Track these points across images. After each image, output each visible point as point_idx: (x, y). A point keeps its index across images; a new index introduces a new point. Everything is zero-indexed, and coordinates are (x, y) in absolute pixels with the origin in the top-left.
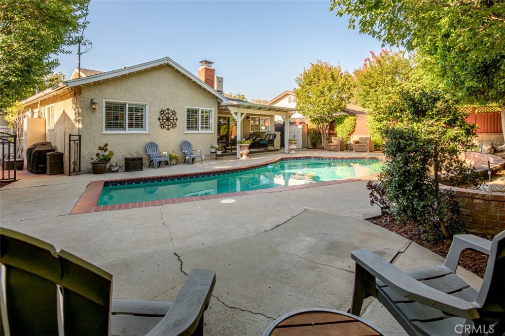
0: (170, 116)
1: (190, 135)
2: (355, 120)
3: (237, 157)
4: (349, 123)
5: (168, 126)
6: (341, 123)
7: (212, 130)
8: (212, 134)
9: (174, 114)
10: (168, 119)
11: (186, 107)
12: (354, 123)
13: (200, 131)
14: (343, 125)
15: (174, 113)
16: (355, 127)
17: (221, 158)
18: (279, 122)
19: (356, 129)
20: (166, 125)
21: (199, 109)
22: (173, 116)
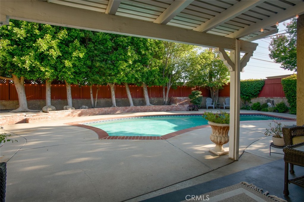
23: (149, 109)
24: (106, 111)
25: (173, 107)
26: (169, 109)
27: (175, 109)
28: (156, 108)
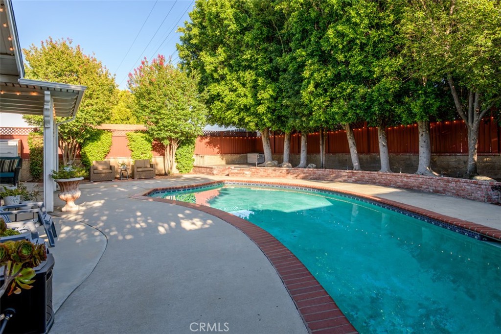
2: (111, 137)
4: (107, 141)
6: (96, 140)
12: (111, 141)
14: (99, 143)
16: (111, 146)
19: (112, 149)
23: (396, 182)
24: (320, 175)
25: (450, 184)
26: (439, 189)
27: (454, 189)
28: (408, 180)
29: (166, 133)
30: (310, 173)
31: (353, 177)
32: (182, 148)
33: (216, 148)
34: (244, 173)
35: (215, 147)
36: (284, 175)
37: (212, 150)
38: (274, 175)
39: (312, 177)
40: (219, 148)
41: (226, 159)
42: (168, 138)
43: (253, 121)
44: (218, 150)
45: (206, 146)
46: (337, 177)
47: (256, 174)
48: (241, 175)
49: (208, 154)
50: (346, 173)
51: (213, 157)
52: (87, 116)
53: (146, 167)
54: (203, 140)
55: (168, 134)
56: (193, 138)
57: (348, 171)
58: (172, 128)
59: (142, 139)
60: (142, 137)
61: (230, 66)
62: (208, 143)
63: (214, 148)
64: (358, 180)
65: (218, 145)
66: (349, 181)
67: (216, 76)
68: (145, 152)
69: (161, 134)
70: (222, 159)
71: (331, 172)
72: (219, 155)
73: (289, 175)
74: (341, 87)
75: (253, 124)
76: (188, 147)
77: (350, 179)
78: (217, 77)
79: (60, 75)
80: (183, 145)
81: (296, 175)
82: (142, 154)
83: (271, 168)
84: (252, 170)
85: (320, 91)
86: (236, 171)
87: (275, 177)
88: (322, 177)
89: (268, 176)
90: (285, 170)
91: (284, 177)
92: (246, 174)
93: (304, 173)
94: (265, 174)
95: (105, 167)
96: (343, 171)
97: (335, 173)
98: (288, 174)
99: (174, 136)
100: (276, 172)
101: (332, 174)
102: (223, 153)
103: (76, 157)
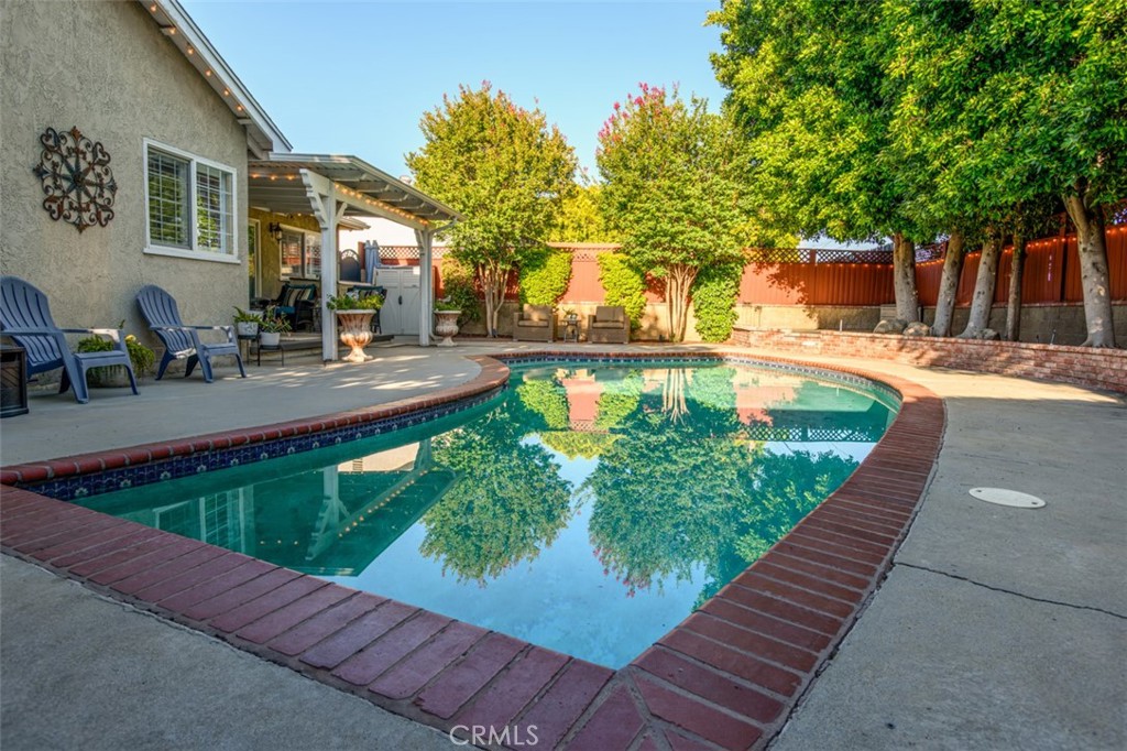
0: (83, 166)
1: (162, 262)
2: (570, 262)
3: (326, 357)
4: (559, 269)
5: (80, 210)
6: (538, 266)
7: (230, 253)
8: (231, 268)
9: (102, 163)
10: (77, 180)
11: (147, 142)
12: (569, 269)
13: (198, 252)
14: (544, 273)
15: (101, 157)
16: (569, 280)
17: (278, 356)
18: (350, 254)
19: (573, 286)
20: (71, 207)
21: (189, 161)
22: (98, 169)
29: (655, 252)
30: (949, 351)
31: (1047, 364)
32: (706, 286)
33: (796, 288)
34: (801, 345)
35: (793, 288)
36: (891, 354)
37: (784, 293)
38: (870, 352)
39: (952, 360)
40: (803, 290)
41: (818, 317)
42: (662, 262)
43: (836, 217)
44: (801, 294)
45: (770, 283)
46: (1010, 361)
47: (831, 347)
48: (796, 347)
49: (774, 302)
50: (1032, 353)
51: (784, 309)
52: (502, 221)
53: (617, 321)
54: (764, 270)
55: (658, 253)
56: (733, 265)
57: (1035, 346)
58: (664, 240)
59: (622, 266)
60: (621, 261)
61: (788, 83)
62: (775, 276)
63: (789, 289)
64: (1058, 374)
65: (802, 283)
66: (1036, 375)
67: (764, 112)
68: (628, 292)
69: (644, 252)
70: (810, 316)
71: (997, 347)
72: (800, 305)
73: (903, 353)
74: (993, 92)
75: (837, 222)
76: (719, 284)
77: (1039, 368)
78: (767, 116)
79: (469, 150)
80: (708, 281)
81: (916, 354)
82: (624, 296)
83: (863, 334)
84: (825, 337)
85: (942, 111)
86: (793, 339)
87: (873, 357)
88: (974, 361)
89: (856, 354)
90: (895, 341)
91: (891, 358)
92: (805, 347)
93: (936, 350)
94: (851, 350)
95: (544, 317)
96: (1024, 345)
97: (1008, 351)
98: (901, 349)
99: (676, 258)
100: (874, 345)
101: (998, 355)
102: (811, 302)
103: (505, 298)
